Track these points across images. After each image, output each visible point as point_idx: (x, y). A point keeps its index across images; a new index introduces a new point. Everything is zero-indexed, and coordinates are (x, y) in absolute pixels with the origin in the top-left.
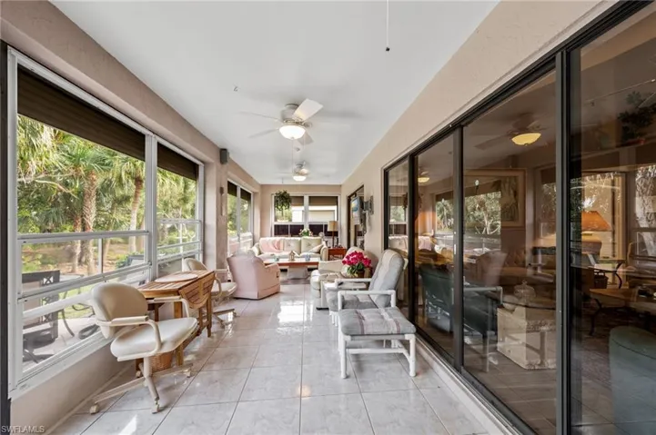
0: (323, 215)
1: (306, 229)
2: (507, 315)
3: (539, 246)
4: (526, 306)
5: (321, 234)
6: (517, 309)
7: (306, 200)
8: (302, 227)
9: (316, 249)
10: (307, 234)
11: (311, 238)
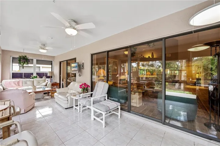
0: (45, 69)
1: (35, 75)
2: (133, 95)
3: (121, 78)
4: (139, 92)
5: (44, 77)
6: (136, 93)
7: (35, 61)
8: (32, 74)
9: (44, 84)
10: (36, 77)
11: (38, 79)
